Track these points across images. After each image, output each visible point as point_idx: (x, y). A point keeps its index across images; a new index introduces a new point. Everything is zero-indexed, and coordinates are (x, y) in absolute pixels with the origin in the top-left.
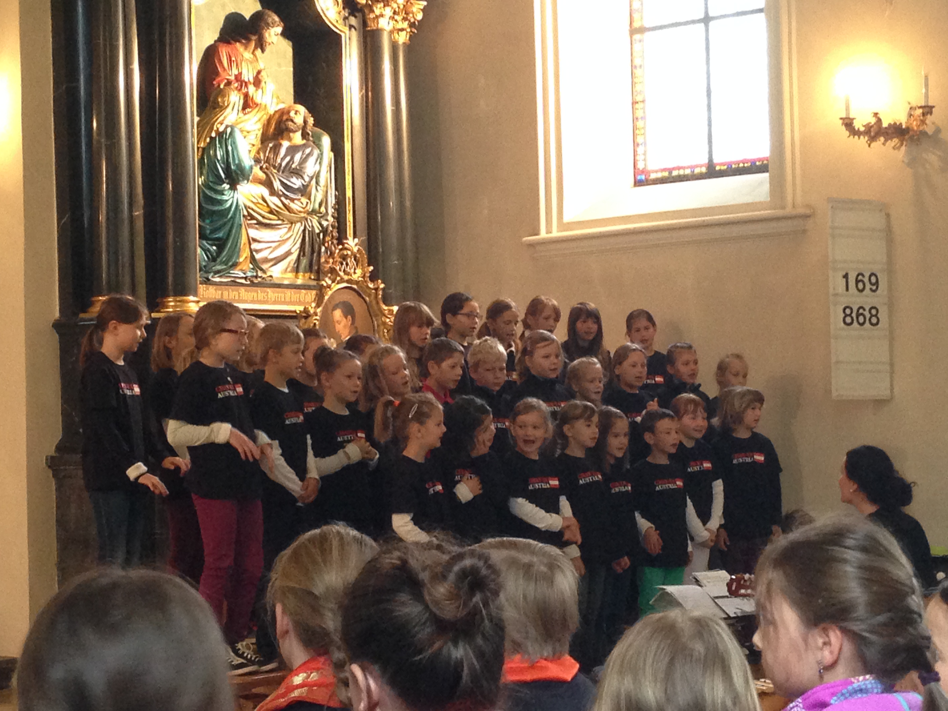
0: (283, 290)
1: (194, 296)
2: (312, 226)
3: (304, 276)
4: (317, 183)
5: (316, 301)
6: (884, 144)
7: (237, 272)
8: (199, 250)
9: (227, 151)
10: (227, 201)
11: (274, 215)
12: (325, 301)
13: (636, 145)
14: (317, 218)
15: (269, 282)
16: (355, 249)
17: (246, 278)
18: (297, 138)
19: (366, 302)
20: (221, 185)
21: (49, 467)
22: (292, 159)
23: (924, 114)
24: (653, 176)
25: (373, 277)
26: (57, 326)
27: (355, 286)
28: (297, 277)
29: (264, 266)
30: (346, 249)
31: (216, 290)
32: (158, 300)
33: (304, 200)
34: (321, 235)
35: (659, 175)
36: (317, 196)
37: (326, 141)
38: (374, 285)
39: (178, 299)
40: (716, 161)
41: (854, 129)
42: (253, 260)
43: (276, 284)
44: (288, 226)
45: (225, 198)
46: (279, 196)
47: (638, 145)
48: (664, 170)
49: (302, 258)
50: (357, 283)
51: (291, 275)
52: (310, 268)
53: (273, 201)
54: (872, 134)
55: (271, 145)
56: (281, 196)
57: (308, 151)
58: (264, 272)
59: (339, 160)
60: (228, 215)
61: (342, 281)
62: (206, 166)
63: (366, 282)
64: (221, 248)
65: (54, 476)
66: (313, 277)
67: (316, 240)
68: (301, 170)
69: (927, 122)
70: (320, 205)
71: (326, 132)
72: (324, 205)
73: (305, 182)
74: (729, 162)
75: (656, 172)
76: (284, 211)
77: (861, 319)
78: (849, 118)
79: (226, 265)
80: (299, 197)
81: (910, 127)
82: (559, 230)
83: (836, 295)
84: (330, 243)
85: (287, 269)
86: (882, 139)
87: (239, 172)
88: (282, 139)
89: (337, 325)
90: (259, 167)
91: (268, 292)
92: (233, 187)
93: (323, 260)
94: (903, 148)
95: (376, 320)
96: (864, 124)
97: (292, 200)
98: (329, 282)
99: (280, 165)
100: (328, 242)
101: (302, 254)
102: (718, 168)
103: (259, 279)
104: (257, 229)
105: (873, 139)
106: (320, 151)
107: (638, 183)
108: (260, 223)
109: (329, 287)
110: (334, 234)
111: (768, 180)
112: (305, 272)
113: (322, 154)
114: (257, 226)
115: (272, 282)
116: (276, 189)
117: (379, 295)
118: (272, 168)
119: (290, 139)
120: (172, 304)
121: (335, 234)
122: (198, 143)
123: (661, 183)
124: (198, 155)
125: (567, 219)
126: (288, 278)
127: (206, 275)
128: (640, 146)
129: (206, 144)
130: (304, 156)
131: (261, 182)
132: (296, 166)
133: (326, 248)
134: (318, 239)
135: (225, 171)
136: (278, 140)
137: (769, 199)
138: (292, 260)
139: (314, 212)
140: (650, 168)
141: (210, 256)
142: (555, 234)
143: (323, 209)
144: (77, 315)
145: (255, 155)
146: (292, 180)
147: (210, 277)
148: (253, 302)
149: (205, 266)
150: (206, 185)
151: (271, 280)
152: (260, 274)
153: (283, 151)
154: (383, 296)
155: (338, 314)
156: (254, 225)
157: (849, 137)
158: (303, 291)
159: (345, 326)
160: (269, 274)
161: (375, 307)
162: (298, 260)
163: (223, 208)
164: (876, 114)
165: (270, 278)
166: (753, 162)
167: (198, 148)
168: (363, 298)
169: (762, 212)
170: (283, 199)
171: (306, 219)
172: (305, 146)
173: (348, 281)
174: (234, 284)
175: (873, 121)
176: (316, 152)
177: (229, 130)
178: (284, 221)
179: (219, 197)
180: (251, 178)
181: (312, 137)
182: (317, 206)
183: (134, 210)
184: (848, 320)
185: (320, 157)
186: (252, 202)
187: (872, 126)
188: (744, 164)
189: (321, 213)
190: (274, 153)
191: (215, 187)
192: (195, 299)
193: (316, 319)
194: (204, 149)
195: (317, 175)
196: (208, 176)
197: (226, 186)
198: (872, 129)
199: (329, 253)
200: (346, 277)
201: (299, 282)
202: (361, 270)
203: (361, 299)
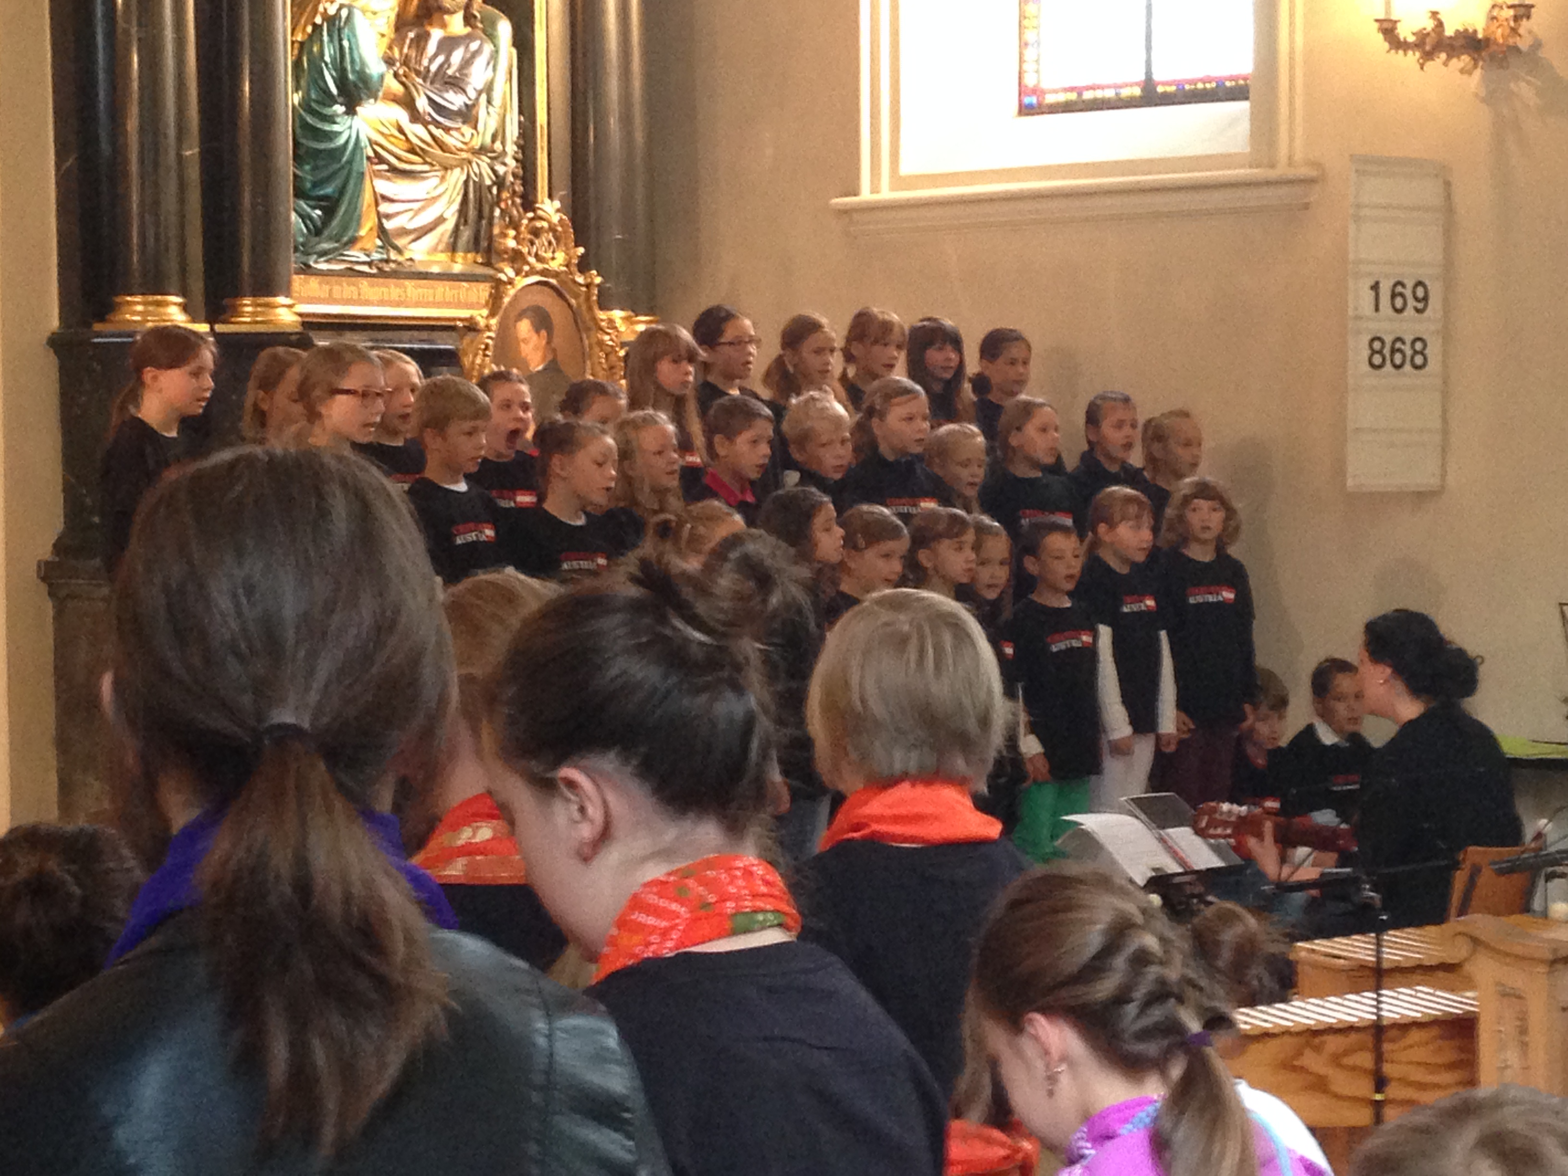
0: (431, 282)
1: (287, 297)
2: (481, 173)
3: (465, 258)
4: (489, 102)
5: (490, 306)
6: (1445, 64)
7: (355, 254)
8: (294, 216)
9: (341, 47)
10: (340, 133)
11: (416, 154)
12: (504, 306)
13: (1023, 45)
14: (489, 161)
15: (407, 270)
16: (555, 218)
17: (370, 264)
18: (456, 24)
19: (570, 306)
20: (331, 106)
21: (43, 579)
22: (447, 62)
23: (1516, 18)
24: (1050, 99)
25: (583, 266)
26: (56, 343)
27: (553, 281)
28: (453, 261)
29: (400, 242)
30: (541, 218)
31: (320, 283)
32: (226, 302)
33: (467, 130)
34: (495, 190)
35: (1062, 98)
36: (488, 121)
37: (504, 28)
38: (585, 278)
39: (259, 302)
40: (1157, 77)
41: (1399, 39)
42: (382, 232)
43: (420, 273)
44: (439, 174)
45: (336, 128)
46: (425, 124)
47: (1026, 44)
48: (1072, 89)
49: (462, 228)
50: (556, 275)
51: (443, 257)
52: (475, 245)
53: (417, 131)
54: (1428, 48)
55: (411, 35)
56: (429, 123)
57: (474, 46)
58: (400, 251)
59: (526, 62)
60: (343, 157)
61: (533, 272)
62: (306, 73)
63: (571, 273)
64: (329, 212)
65: (50, 594)
66: (480, 260)
67: (487, 197)
68: (464, 80)
69: (1521, 31)
70: (494, 138)
71: (506, 15)
72: (500, 138)
73: (470, 99)
74: (1179, 81)
75: (1055, 91)
76: (432, 148)
77: (1398, 359)
78: (1391, 21)
79: (337, 242)
80: (459, 125)
81: (1492, 37)
82: (892, 189)
83: (1358, 318)
84: (510, 202)
85: (438, 244)
86: (1443, 56)
87: (361, 85)
88: (431, 24)
89: (522, 345)
90: (391, 72)
91: (405, 288)
92: (351, 111)
93: (496, 231)
94: (1478, 73)
95: (588, 337)
96: (1415, 31)
97: (447, 130)
98: (510, 272)
99: (428, 69)
100: (506, 200)
101: (462, 220)
102: (1160, 89)
103: (393, 265)
104: (388, 179)
105: (1428, 56)
106: (495, 46)
107: (1025, 110)
108: (393, 170)
109: (511, 282)
110: (517, 188)
111: (1248, 113)
112: (467, 251)
113: (497, 52)
114: (389, 174)
115: (413, 270)
116: (421, 110)
117: (593, 294)
118: (414, 75)
119: (444, 26)
120: (249, 309)
121: (519, 188)
122: (292, 34)
123: (1063, 112)
124: (292, 55)
125: (906, 169)
126: (439, 263)
127: (304, 259)
128: (1030, 48)
129: (306, 37)
130: (468, 55)
131: (396, 100)
132: (455, 73)
133: (502, 210)
134: (489, 196)
135: (338, 83)
136: (422, 25)
137: (1248, 150)
138: (446, 230)
139: (482, 150)
140: (1044, 85)
141: (311, 227)
142: (886, 194)
143: (498, 146)
144: (89, 325)
145: (385, 53)
146: (446, 95)
147: (312, 263)
148: (382, 303)
149: (303, 245)
150: (306, 104)
151: (411, 266)
152: (393, 255)
153: (432, 47)
154: (599, 296)
155: (524, 327)
156: (383, 173)
157: (1388, 52)
158: (465, 284)
159: (536, 348)
160: (407, 255)
161: (587, 317)
162: (456, 231)
163: (332, 146)
164: (1434, 14)
165: (409, 263)
166: (1220, 82)
167: (293, 43)
168: (566, 301)
169: (1237, 171)
170: (432, 128)
171: (470, 162)
172: (469, 38)
173: (544, 273)
174: (350, 273)
175: (1430, 25)
176: (488, 48)
177: (344, 13)
178: (432, 165)
179: (327, 127)
180: (380, 94)
181: (482, 22)
182: (488, 140)
183: (183, 146)
184: (1377, 359)
185: (494, 56)
186: (382, 134)
187: (1428, 34)
188: (1204, 83)
189: (494, 152)
190: (418, 47)
191: (320, 111)
192: (288, 301)
193: (489, 337)
194: (302, 44)
195: (489, 89)
196: (309, 90)
197: (339, 109)
198: (1428, 40)
199: (507, 219)
200: (539, 266)
201: (457, 268)
202: (563, 254)
203: (564, 303)
